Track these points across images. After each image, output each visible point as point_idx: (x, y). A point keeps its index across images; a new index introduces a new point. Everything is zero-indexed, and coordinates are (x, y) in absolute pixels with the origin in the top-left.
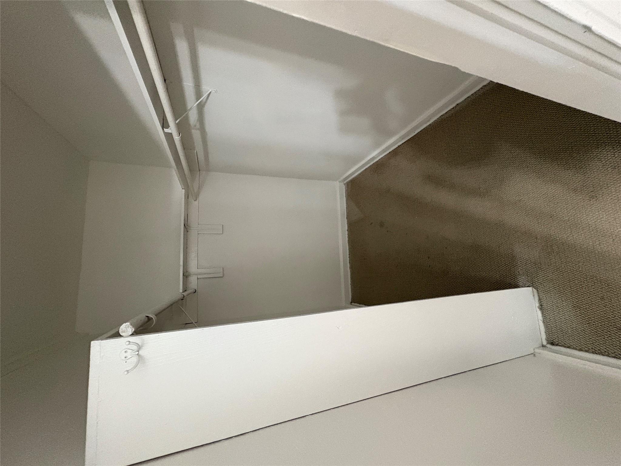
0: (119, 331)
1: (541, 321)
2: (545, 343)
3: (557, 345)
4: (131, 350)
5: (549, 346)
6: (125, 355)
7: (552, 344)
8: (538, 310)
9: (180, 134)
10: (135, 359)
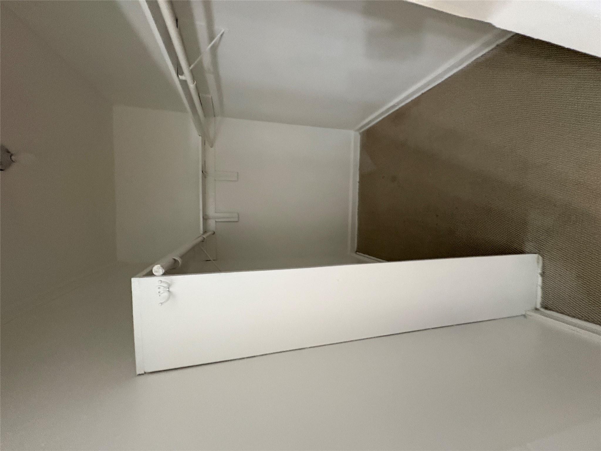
0: (152, 270)
1: (540, 286)
2: (539, 306)
3: (550, 310)
4: (163, 286)
5: (543, 310)
6: (159, 290)
7: (546, 308)
8: (539, 276)
9: (194, 81)
10: (166, 294)
